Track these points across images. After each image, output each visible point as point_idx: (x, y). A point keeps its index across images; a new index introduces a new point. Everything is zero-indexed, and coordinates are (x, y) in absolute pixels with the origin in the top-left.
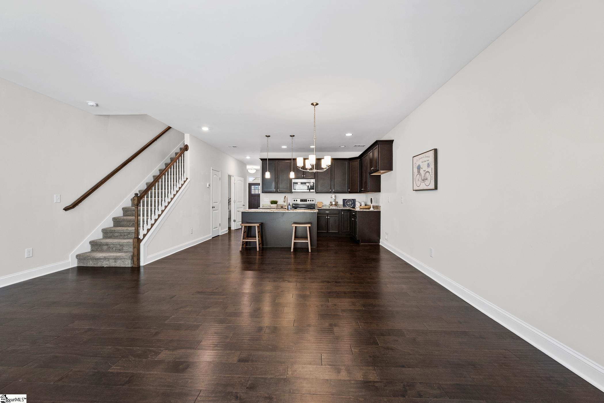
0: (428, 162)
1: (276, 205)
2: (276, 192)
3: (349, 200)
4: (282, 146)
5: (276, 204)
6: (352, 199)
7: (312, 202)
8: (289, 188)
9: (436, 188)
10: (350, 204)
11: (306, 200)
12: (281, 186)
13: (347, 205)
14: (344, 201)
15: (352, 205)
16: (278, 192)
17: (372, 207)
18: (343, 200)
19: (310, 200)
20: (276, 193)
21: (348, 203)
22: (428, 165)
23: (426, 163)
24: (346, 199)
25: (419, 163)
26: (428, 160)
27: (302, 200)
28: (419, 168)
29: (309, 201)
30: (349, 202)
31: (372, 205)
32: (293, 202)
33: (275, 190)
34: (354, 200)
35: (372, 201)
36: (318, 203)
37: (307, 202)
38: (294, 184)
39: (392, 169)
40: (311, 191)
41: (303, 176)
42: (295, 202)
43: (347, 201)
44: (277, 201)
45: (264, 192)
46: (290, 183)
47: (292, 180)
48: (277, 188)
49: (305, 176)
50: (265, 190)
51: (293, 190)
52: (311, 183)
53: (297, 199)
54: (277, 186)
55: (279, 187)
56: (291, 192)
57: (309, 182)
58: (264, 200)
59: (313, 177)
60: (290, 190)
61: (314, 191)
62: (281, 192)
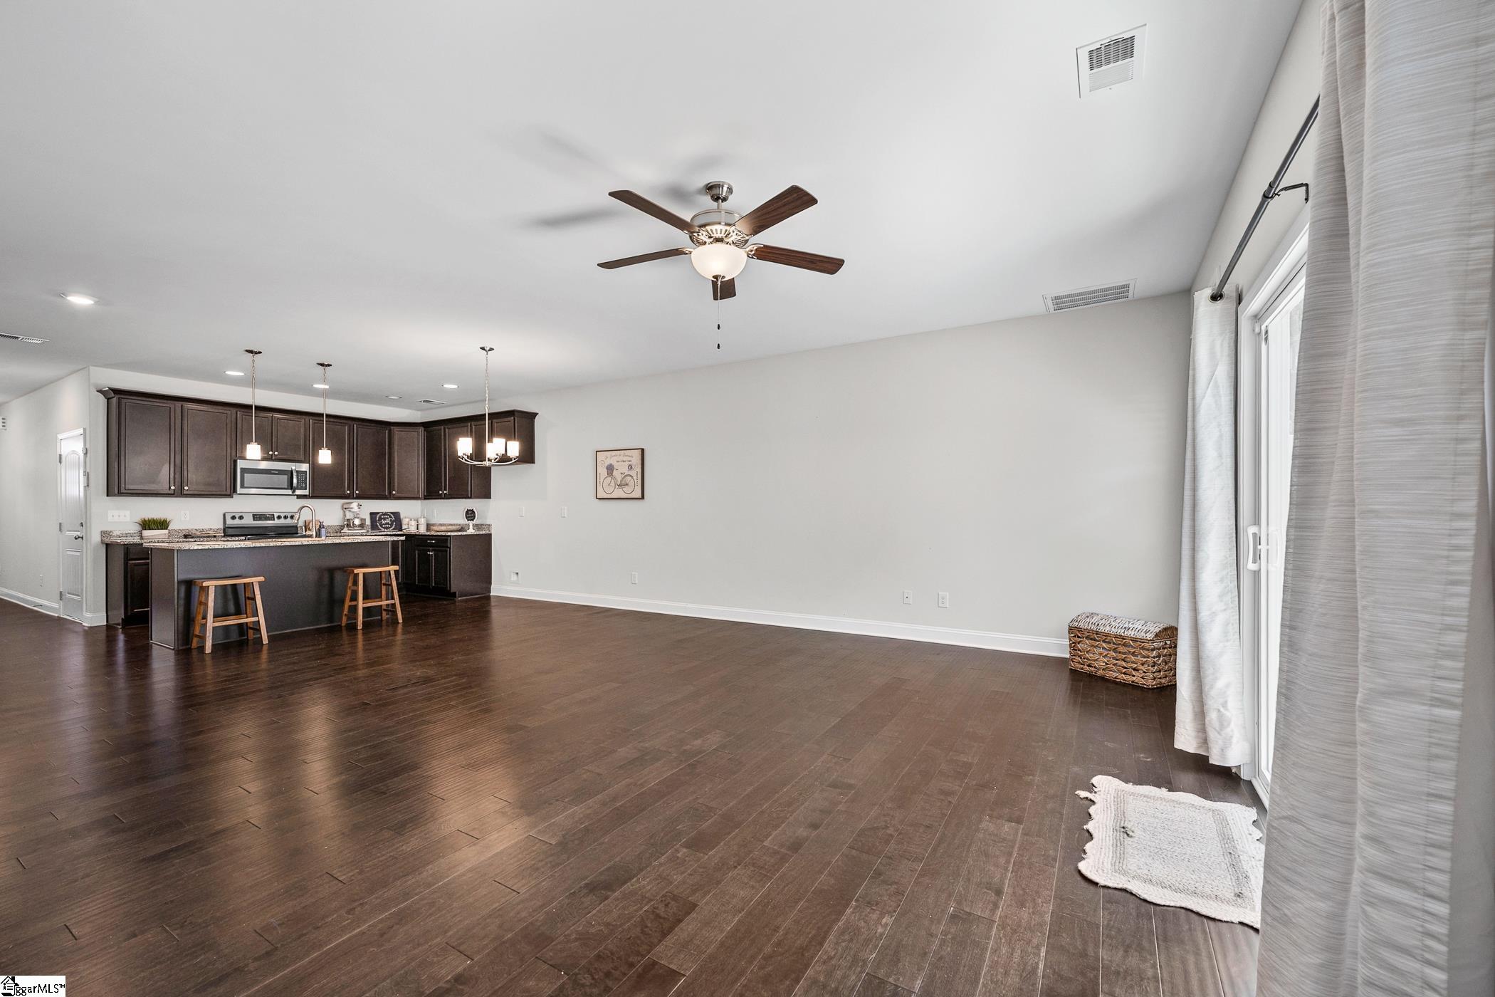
0: (630, 463)
1: (165, 532)
2: (180, 493)
3: (385, 514)
4: (227, 370)
6: (392, 513)
7: (289, 521)
8: (224, 482)
9: (643, 497)
10: (388, 524)
11: (269, 517)
12: (194, 477)
13: (381, 526)
14: (374, 516)
15: (392, 525)
16: (185, 492)
17: (471, 527)
18: (371, 514)
19: (283, 515)
20: (177, 497)
21: (383, 522)
22: (630, 467)
23: (627, 463)
24: (378, 513)
25: (613, 461)
26: (630, 461)
27: (257, 517)
28: (610, 469)
29: (279, 517)
30: (385, 519)
31: (471, 523)
32: (230, 522)
33: (173, 488)
34: (397, 515)
35: (470, 515)
36: (309, 525)
37: (274, 520)
38: (245, 475)
39: (533, 462)
40: (298, 492)
41: (271, 453)
42: (237, 522)
43: (380, 516)
44: (168, 521)
45: (126, 491)
46: (229, 469)
47: (235, 462)
48: (178, 483)
49: (276, 453)
50: (129, 487)
51: (239, 490)
52: (297, 472)
53: (241, 514)
54: (178, 476)
55: (185, 480)
56: (230, 496)
57: (292, 471)
58: (110, 518)
59: (302, 458)
60: (228, 490)
61: (306, 492)
62: (196, 493)
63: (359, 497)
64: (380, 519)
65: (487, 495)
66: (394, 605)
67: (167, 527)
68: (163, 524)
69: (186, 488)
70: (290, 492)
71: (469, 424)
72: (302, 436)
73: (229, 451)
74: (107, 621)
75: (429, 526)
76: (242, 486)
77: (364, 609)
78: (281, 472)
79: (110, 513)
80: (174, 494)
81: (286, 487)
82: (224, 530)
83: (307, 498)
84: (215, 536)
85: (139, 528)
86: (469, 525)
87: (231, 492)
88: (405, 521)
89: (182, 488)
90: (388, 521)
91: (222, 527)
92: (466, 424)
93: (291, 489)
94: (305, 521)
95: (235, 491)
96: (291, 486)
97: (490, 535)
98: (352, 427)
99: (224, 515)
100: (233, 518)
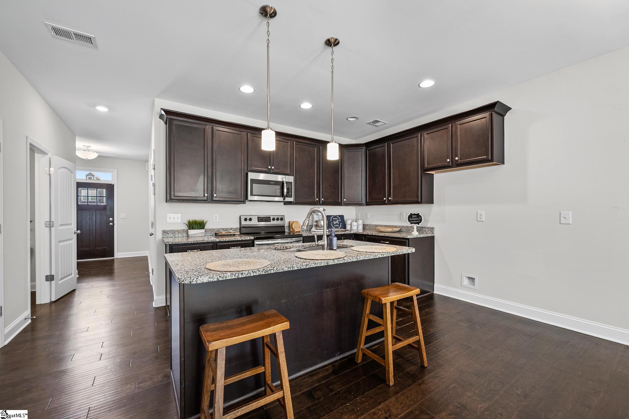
1: (203, 231)
2: (210, 200)
3: (335, 217)
5: (203, 228)
6: (339, 216)
7: (279, 223)
8: (240, 191)
10: (337, 224)
11: (267, 219)
12: (220, 186)
13: (333, 225)
14: (329, 218)
15: (339, 225)
16: (214, 199)
17: (415, 230)
18: (328, 216)
19: (276, 218)
20: (208, 203)
21: (335, 223)
24: (331, 216)
27: (260, 219)
29: (274, 219)
30: (335, 220)
31: (415, 226)
32: (244, 223)
33: (206, 195)
34: (342, 217)
35: (415, 219)
36: (292, 224)
37: (271, 221)
38: (253, 184)
39: (503, 163)
40: (288, 199)
41: (269, 167)
42: (248, 223)
43: (332, 219)
44: (205, 222)
45: (174, 198)
46: (243, 181)
47: (247, 174)
48: (209, 192)
49: (273, 168)
50: (177, 194)
51: (250, 198)
52: (287, 182)
53: (250, 217)
54: (210, 185)
55: (214, 189)
56: (243, 202)
57: (283, 182)
58: (168, 220)
59: (288, 171)
60: (243, 197)
61: (291, 199)
62: (221, 199)
63: (324, 204)
64: (333, 220)
65: (431, 201)
66: (418, 342)
67: (204, 227)
68: (200, 225)
69: (215, 195)
70: (281, 199)
71: (419, 134)
72: (289, 154)
73: (243, 166)
74: (166, 303)
75: (364, 226)
76: (252, 194)
77: (394, 352)
78: (276, 183)
79: (169, 215)
80: (207, 200)
81: (279, 195)
82: (240, 229)
83: (291, 204)
84: (234, 235)
85: (186, 228)
86: (412, 227)
87: (244, 199)
88: (348, 222)
89: (212, 196)
90: (337, 222)
91: (238, 226)
92: (415, 135)
93: (283, 197)
94: (289, 222)
95: (247, 198)
96: (282, 195)
97: (433, 238)
98: (319, 148)
99: (240, 218)
100: (246, 220)
